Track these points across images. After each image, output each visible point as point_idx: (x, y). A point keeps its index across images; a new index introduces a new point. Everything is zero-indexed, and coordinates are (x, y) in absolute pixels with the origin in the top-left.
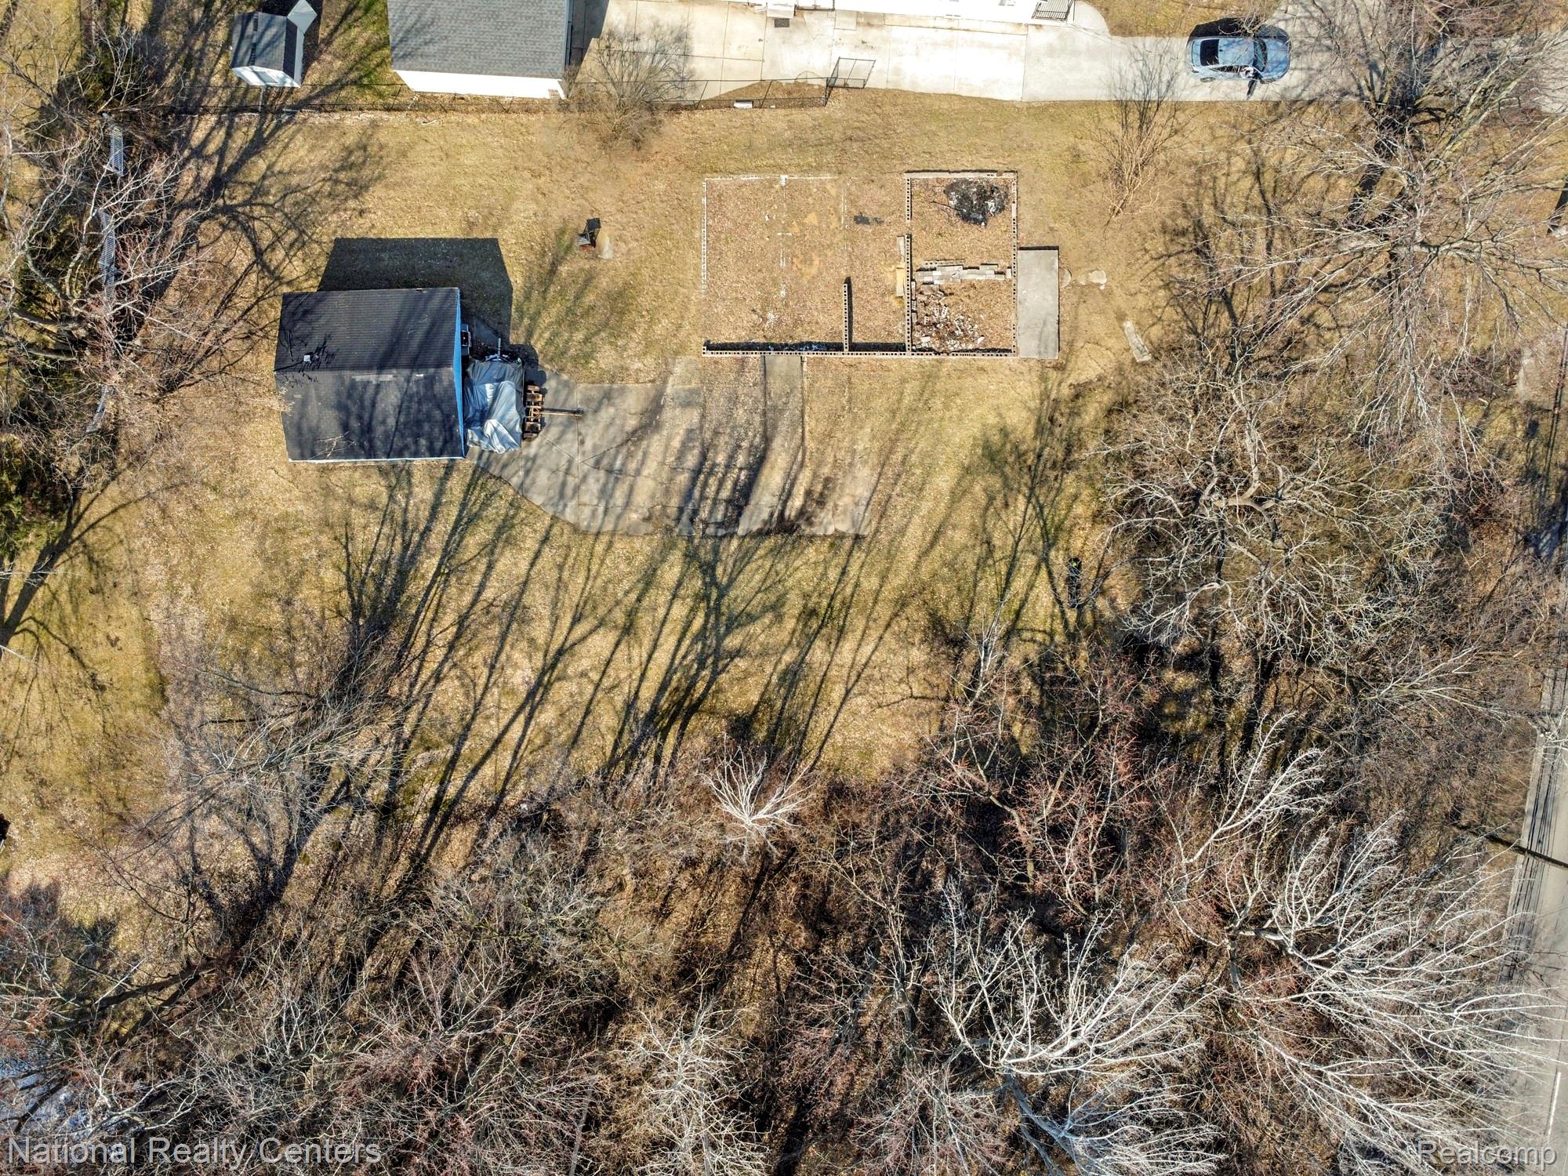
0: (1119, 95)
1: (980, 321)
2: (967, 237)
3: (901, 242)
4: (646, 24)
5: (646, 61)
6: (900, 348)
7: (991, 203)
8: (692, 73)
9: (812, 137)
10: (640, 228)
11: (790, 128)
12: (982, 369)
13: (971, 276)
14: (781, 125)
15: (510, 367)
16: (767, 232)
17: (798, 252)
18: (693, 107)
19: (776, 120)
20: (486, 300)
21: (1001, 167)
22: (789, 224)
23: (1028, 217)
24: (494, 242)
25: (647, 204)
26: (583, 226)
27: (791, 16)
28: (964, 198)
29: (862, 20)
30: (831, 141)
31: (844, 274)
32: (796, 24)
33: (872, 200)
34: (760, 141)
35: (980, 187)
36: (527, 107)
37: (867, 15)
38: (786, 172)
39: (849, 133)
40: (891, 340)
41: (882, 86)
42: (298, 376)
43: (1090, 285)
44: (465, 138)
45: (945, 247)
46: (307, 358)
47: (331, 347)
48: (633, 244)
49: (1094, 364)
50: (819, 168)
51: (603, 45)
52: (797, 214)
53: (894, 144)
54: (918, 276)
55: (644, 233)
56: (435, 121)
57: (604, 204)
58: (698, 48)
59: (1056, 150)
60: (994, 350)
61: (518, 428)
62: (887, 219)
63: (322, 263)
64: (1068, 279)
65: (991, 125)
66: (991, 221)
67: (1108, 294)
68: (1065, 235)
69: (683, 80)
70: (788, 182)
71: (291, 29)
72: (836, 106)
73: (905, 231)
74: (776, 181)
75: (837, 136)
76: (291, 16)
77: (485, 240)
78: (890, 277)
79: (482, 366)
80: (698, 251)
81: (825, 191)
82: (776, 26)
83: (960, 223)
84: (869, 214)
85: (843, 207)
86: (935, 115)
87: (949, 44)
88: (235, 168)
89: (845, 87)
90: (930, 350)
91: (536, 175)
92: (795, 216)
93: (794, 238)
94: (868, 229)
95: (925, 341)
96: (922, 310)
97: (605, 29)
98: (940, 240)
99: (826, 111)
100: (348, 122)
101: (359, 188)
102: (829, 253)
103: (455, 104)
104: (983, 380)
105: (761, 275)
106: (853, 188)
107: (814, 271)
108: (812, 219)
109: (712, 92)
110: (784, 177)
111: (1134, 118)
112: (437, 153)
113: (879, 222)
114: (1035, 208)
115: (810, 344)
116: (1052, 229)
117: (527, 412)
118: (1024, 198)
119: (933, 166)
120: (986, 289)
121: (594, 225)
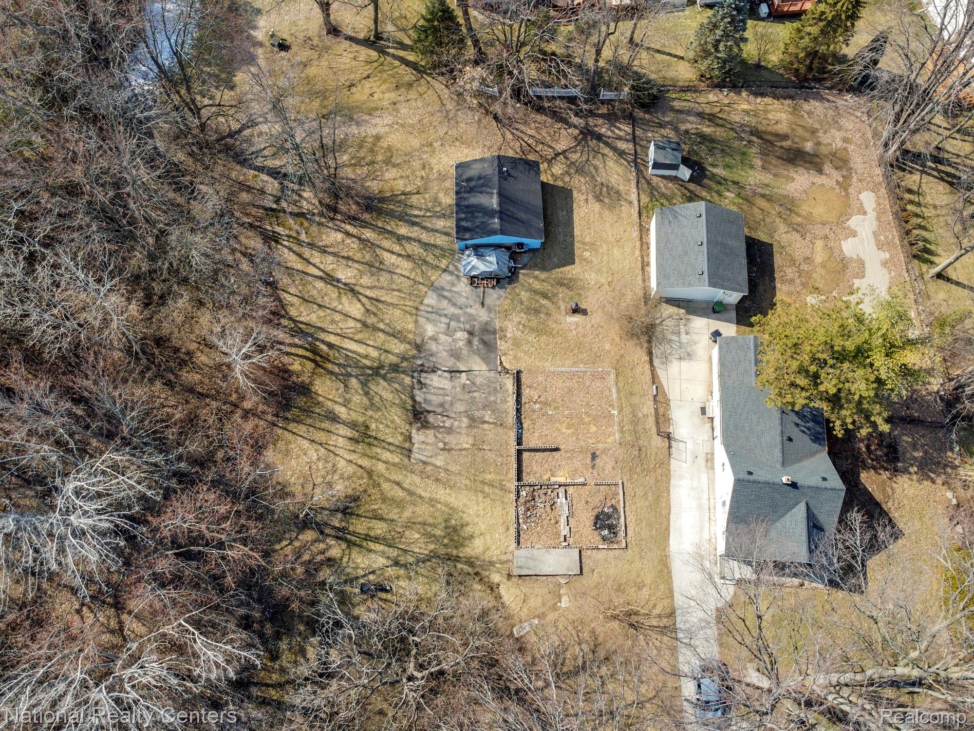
0: (678, 612)
1: (536, 527)
2: (586, 518)
3: (582, 480)
4: (696, 338)
5: (674, 338)
6: (519, 478)
7: (606, 532)
8: (670, 362)
9: (639, 428)
10: (584, 336)
11: (644, 416)
12: (508, 529)
13: (563, 520)
14: (645, 410)
15: (506, 270)
16: (584, 404)
17: (574, 421)
18: (651, 362)
19: (648, 408)
20: (543, 260)
21: (629, 539)
22: (589, 416)
23: (599, 555)
24: (573, 263)
25: (597, 340)
26: (583, 307)
27: (707, 415)
28: (609, 516)
29: (709, 456)
30: (638, 439)
31: (562, 447)
32: (703, 419)
33: (606, 463)
34: (635, 400)
35: (616, 526)
36: (645, 279)
37: (713, 459)
38: (619, 414)
39: (643, 449)
40: (524, 474)
41: (672, 467)
42: (496, 165)
43: (560, 597)
44: (628, 250)
45: (579, 506)
46: (505, 169)
47: (511, 180)
48: (574, 333)
49: (511, 600)
50: (622, 432)
51: (682, 316)
52: (595, 420)
53: (639, 475)
54: (562, 489)
55: (581, 338)
56: (636, 234)
57: (596, 318)
58: (684, 364)
59: (642, 574)
60: (519, 536)
61: (473, 273)
62: (595, 472)
63: (560, 183)
64: (563, 581)
65: (654, 532)
66: (596, 533)
67: (554, 608)
68: (588, 580)
69: (666, 359)
70: (613, 415)
71: (675, 167)
72: (658, 442)
73: (588, 482)
74: (613, 408)
75: (641, 442)
76: (682, 166)
77: (574, 260)
78: (561, 474)
79: (505, 256)
80: (572, 367)
81: (609, 436)
82: (702, 408)
83: (594, 513)
84: (598, 461)
85: (600, 446)
86: (658, 499)
87: (700, 507)
88: (607, 144)
89: (670, 447)
90: (519, 497)
91: (609, 284)
92: (594, 419)
93: (582, 419)
94: (589, 461)
95: (524, 493)
96: (542, 491)
97: (691, 317)
98: (583, 502)
99: (655, 436)
100: (632, 196)
101: (598, 198)
102: (574, 438)
103: (644, 245)
104: (501, 529)
105: (560, 400)
106: (611, 451)
107: (563, 430)
108: (593, 429)
109: (660, 373)
110: (616, 412)
111: (665, 622)
112: (619, 237)
113: (593, 467)
114: (606, 560)
115: (522, 428)
116: (593, 571)
117: (482, 279)
118: (611, 553)
119: (627, 498)
120: (555, 530)
121: (584, 312)
